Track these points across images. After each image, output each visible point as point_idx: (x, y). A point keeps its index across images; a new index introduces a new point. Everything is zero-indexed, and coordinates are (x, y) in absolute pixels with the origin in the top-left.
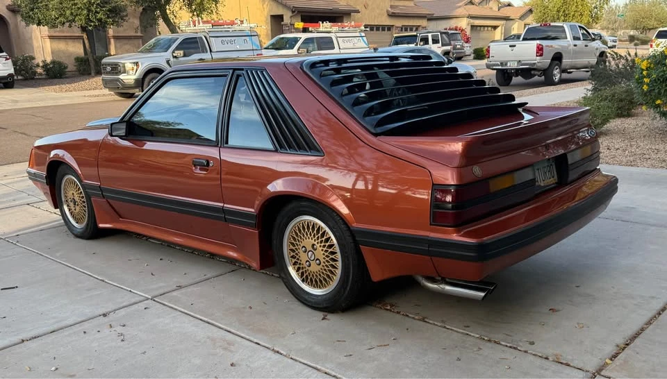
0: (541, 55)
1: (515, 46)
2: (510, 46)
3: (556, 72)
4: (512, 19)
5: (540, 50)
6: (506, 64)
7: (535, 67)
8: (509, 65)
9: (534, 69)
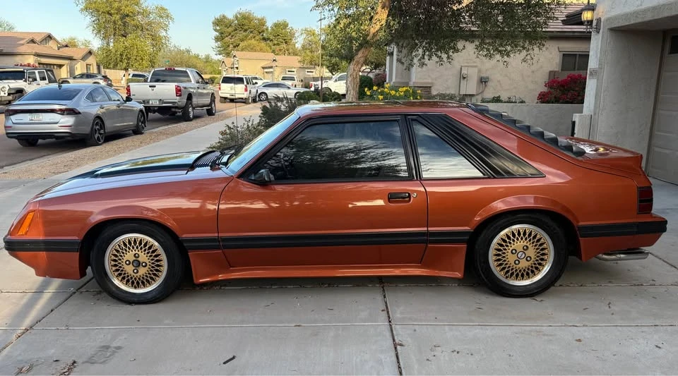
0: (180, 96)
1: (155, 86)
2: (150, 86)
3: (190, 109)
4: (75, 59)
5: (178, 91)
6: (148, 102)
7: (176, 105)
8: (151, 102)
9: (176, 107)
